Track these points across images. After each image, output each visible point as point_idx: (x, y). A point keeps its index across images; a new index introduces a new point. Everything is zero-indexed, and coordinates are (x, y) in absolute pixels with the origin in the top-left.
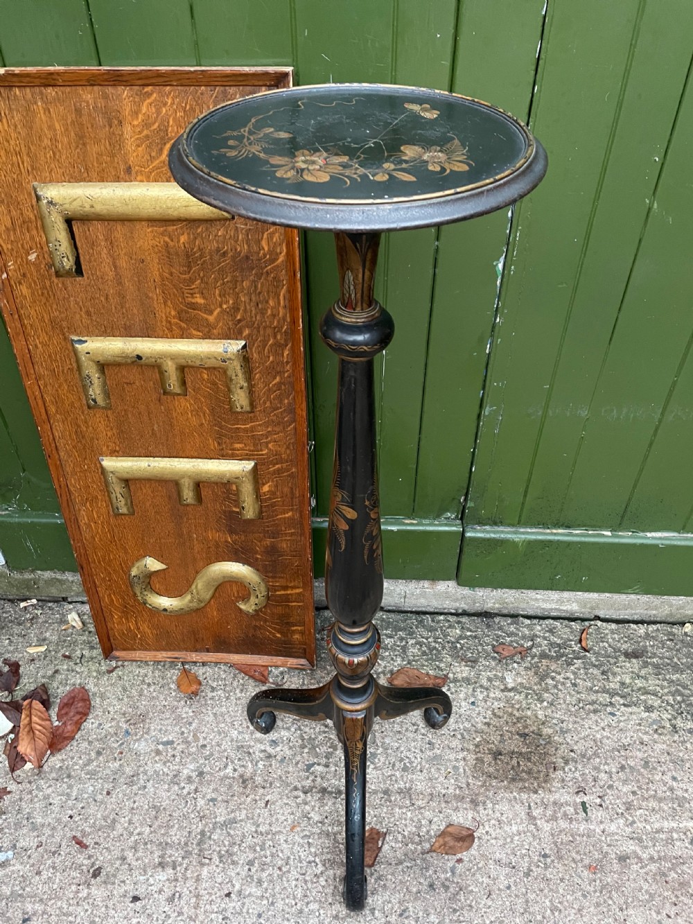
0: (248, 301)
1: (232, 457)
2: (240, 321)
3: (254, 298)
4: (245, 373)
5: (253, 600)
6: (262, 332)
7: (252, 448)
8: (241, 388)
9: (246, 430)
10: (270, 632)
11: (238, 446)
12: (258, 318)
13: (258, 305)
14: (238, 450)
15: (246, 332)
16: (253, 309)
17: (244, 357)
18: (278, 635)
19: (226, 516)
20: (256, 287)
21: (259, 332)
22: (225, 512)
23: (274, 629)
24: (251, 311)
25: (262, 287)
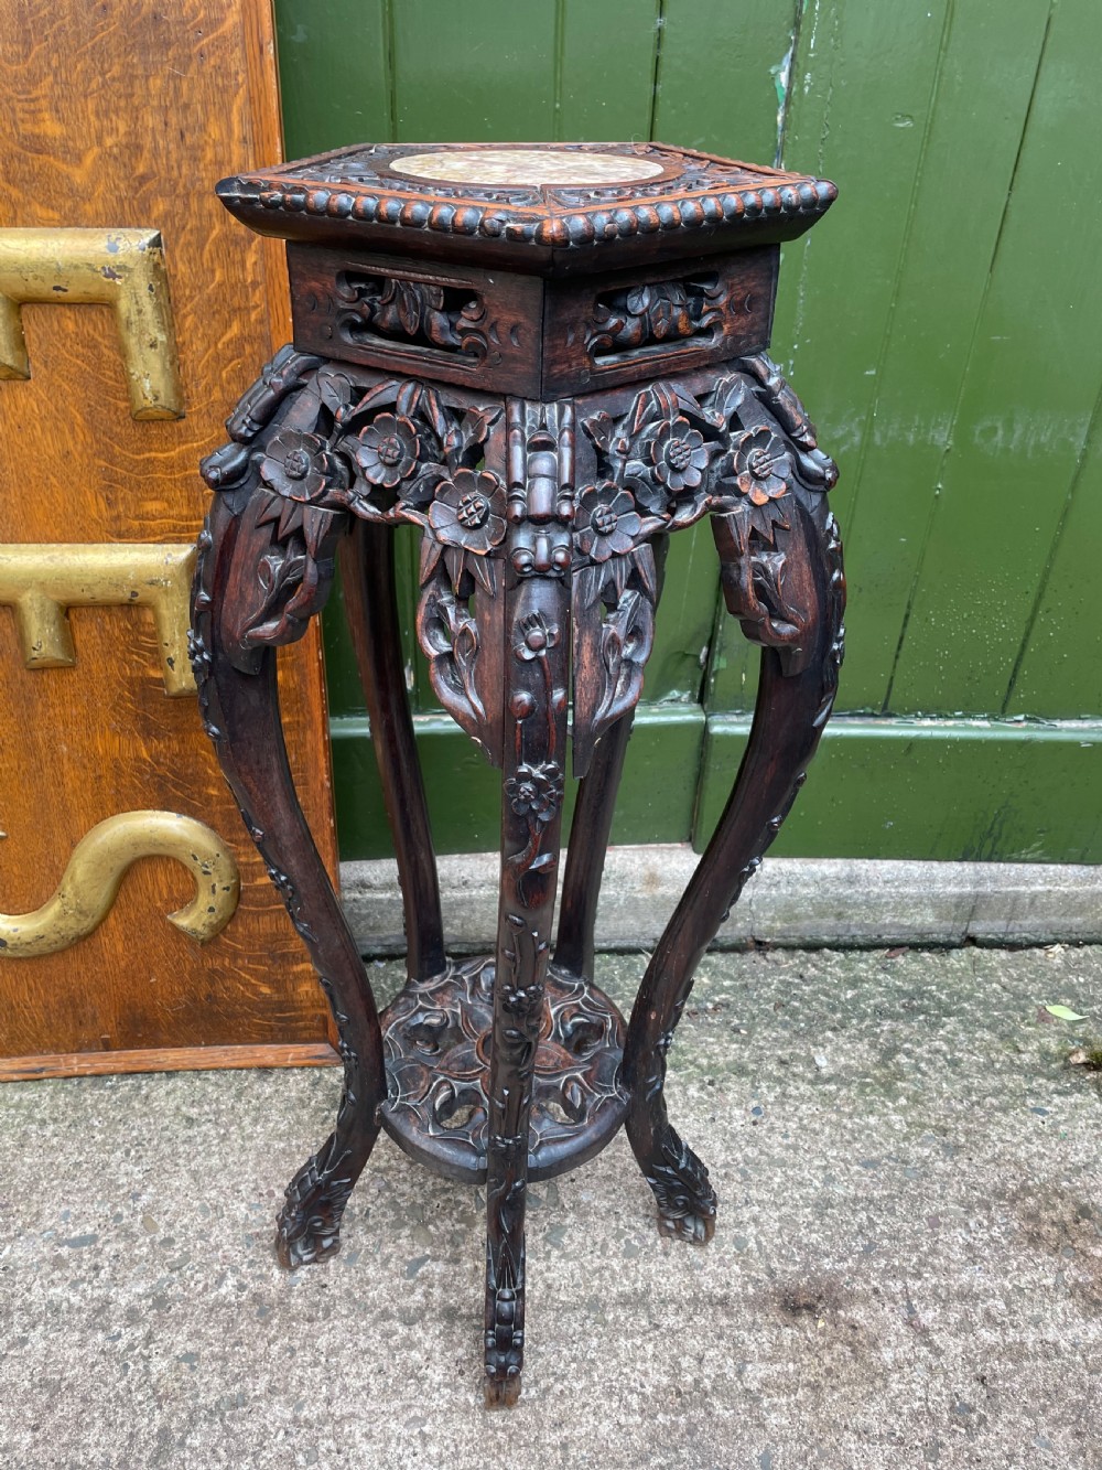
0: (161, 127)
1: (141, 536)
2: (143, 179)
3: (173, 120)
4: (158, 307)
5: (204, 899)
6: (194, 206)
7: (185, 512)
8: (153, 346)
9: (169, 466)
10: (247, 984)
11: (153, 507)
12: (184, 170)
13: (182, 136)
14: (154, 518)
15: (160, 207)
16: (172, 146)
17: (156, 266)
18: (265, 990)
19: (133, 693)
20: (177, 90)
21: (187, 206)
22: (131, 681)
23: (254, 973)
24: (169, 152)
25: (191, 89)
